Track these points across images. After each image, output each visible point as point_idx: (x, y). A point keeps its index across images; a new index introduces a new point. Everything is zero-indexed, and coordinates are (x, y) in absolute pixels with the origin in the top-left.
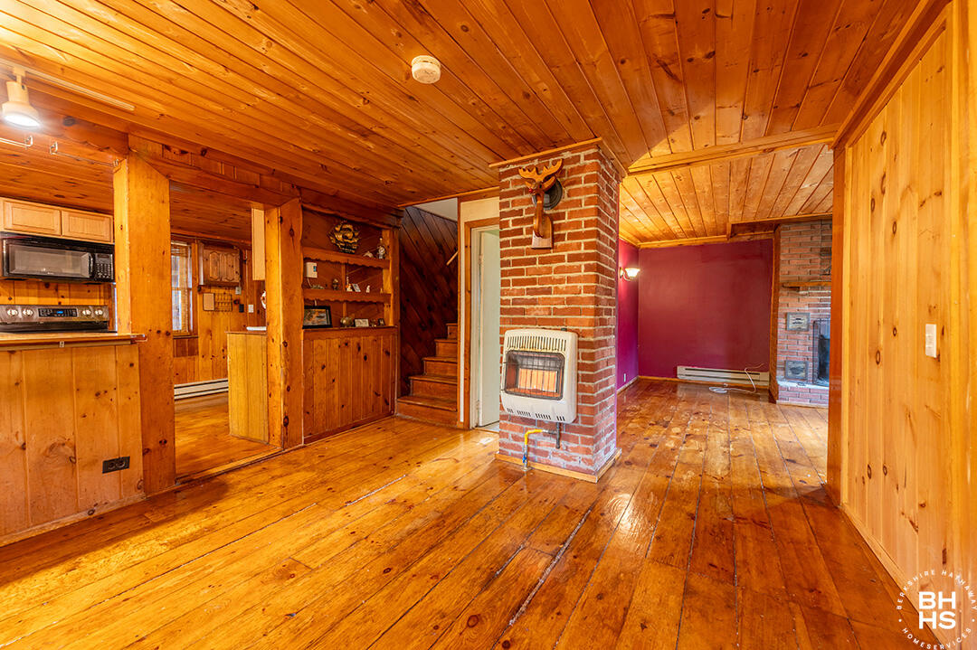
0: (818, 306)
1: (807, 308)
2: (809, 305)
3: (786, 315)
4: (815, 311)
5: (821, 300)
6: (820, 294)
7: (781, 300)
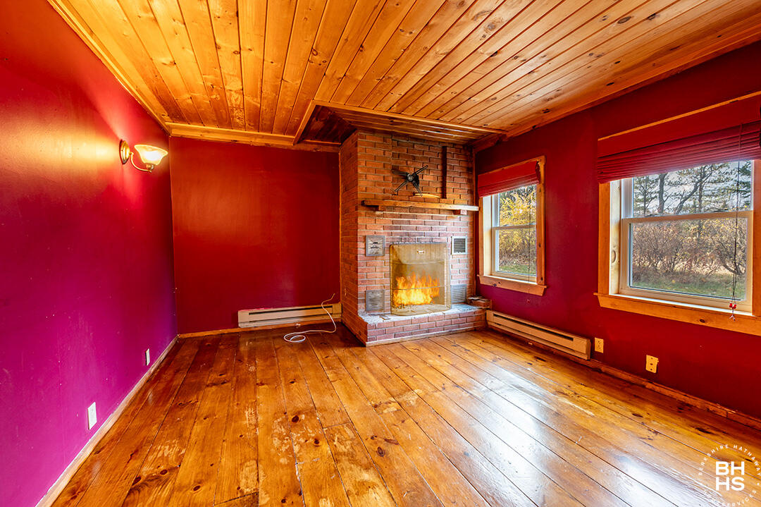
1: (382, 231)
2: (384, 228)
3: (365, 238)
4: (388, 234)
6: (392, 216)
7: (360, 221)
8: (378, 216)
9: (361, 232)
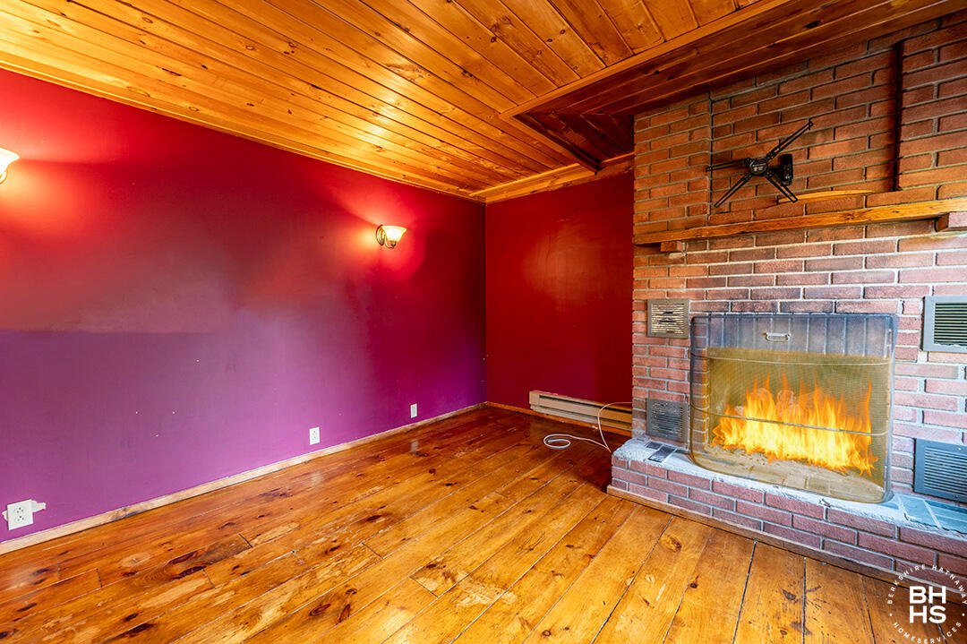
0: (705, 283)
1: (683, 289)
2: (689, 284)
3: (646, 305)
4: (699, 296)
5: (709, 271)
6: (709, 258)
7: (637, 275)
8: (675, 262)
9: (639, 295)
